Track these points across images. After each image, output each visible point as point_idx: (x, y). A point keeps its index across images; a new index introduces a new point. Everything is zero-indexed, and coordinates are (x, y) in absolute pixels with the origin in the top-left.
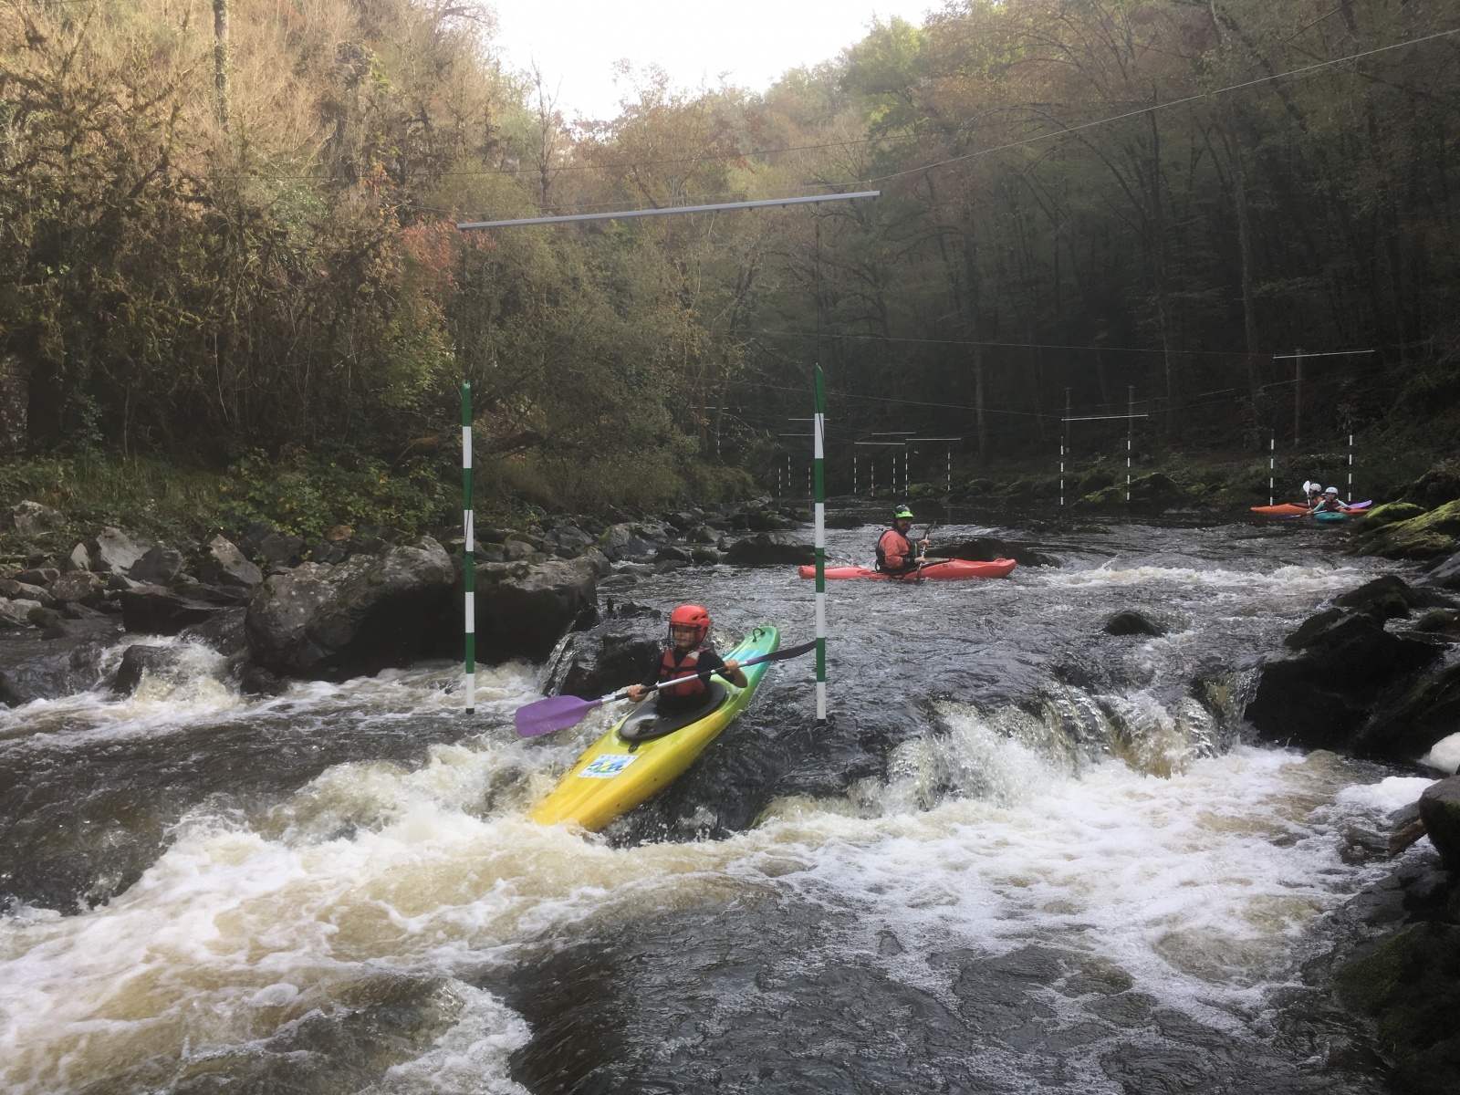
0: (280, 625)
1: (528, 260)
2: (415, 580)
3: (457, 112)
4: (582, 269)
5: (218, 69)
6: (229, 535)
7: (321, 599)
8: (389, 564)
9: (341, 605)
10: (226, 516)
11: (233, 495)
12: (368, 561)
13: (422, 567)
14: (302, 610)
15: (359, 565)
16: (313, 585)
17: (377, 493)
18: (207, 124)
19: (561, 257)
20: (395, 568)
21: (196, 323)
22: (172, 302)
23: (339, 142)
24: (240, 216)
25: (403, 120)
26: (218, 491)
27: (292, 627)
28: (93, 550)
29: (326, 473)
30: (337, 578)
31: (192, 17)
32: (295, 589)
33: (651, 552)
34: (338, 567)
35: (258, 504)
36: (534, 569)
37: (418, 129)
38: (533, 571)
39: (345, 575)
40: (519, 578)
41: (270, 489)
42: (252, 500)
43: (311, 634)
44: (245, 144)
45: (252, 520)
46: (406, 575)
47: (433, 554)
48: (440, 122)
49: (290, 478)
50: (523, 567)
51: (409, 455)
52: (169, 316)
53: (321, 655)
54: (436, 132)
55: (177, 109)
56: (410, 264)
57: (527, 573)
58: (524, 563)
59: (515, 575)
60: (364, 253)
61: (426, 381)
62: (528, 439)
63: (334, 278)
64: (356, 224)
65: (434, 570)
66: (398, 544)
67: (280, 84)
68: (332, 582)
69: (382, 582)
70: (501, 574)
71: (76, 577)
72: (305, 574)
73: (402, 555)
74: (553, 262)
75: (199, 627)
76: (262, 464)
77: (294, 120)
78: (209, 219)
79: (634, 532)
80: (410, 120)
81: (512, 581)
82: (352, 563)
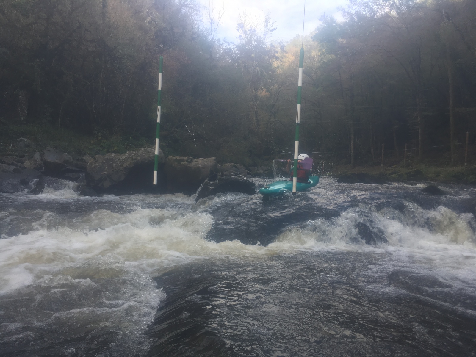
0: (98, 172)
2: (149, 159)
7: (114, 164)
9: (121, 167)
12: (133, 153)
13: (152, 155)
14: (107, 168)
15: (130, 155)
16: (112, 160)
20: (142, 155)
21: (87, 84)
25: (165, 29)
27: (102, 173)
28: (42, 155)
32: (105, 160)
34: (122, 155)
36: (194, 160)
39: (124, 157)
40: (189, 162)
43: (108, 176)
46: (145, 158)
50: (190, 159)
57: (192, 161)
58: (191, 157)
59: (187, 161)
66: (144, 147)
69: (137, 159)
70: (183, 161)
72: (109, 156)
73: (146, 151)
81: (185, 163)
82: (127, 154)
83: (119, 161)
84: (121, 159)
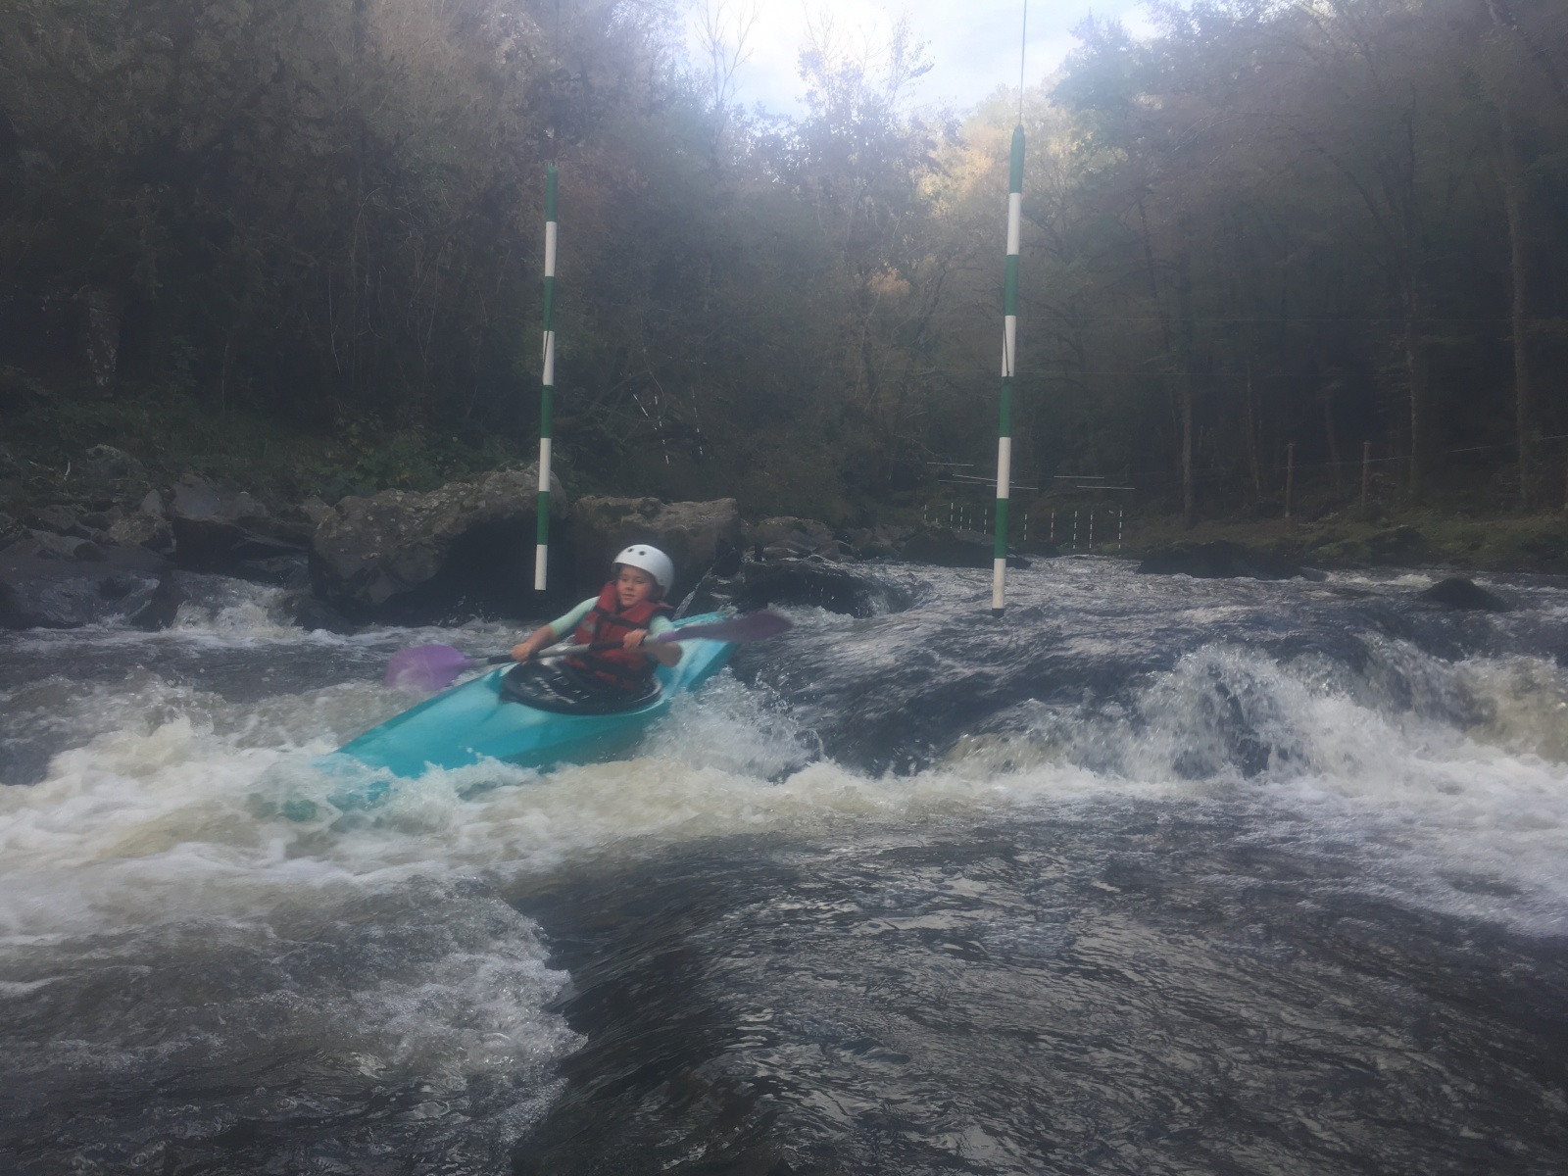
2: (516, 507)
7: (403, 527)
8: (487, 488)
9: (425, 534)
13: (528, 494)
14: (379, 538)
15: (454, 493)
16: (395, 512)
20: (494, 493)
21: (309, 262)
25: (562, 77)
27: (364, 557)
28: (168, 499)
30: (425, 506)
32: (372, 514)
34: (429, 495)
36: (665, 508)
37: (576, 90)
39: (436, 503)
40: (647, 515)
41: (381, 457)
43: (385, 565)
46: (505, 502)
52: (280, 254)
54: (596, 91)
57: (656, 511)
60: (501, 195)
66: (500, 468)
68: (419, 510)
69: (477, 507)
71: (141, 518)
72: (387, 500)
73: (505, 480)
76: (374, 429)
78: (333, 155)
80: (569, 79)
81: (636, 517)
82: (445, 491)
83: (418, 515)
84: (426, 509)
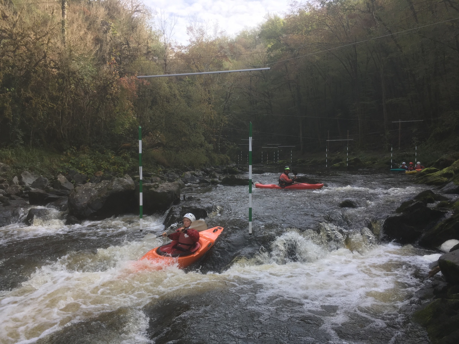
0: (79, 202)
1: (160, 88)
2: (122, 188)
3: (138, 42)
4: (177, 92)
5: (63, 27)
6: (63, 174)
7: (92, 194)
8: (114, 183)
9: (98, 196)
10: (62, 168)
11: (65, 161)
13: (125, 184)
14: (86, 198)
15: (105, 184)
16: (90, 190)
17: (111, 161)
18: (59, 44)
19: (170, 88)
20: (116, 185)
21: (54, 107)
22: (47, 100)
23: (101, 51)
24: (69, 73)
25: (121, 44)
26: (60, 160)
27: (83, 203)
28: (20, 178)
29: (95, 154)
30: (97, 187)
31: (55, 11)
32: (84, 191)
33: (198, 181)
34: (98, 184)
35: (73, 164)
36: (160, 185)
37: (126, 47)
38: (160, 186)
39: (100, 187)
40: (156, 188)
41: (77, 159)
42: (71, 163)
43: (89, 205)
44: (71, 51)
45: (71, 169)
46: (120, 187)
47: (128, 180)
48: (133, 45)
49: (83, 156)
50: (157, 185)
51: (121, 149)
52: (46, 105)
53: (92, 212)
54: (132, 48)
55: (49, 39)
56: (122, 89)
57: (158, 187)
58: (157, 183)
59: (154, 187)
60: (108, 85)
61: (127, 126)
62: (159, 145)
63: (98, 93)
64: (105, 77)
65: (128, 185)
66: (117, 177)
67: (82, 33)
68: (96, 189)
69: (112, 189)
70: (150, 187)
71: (14, 186)
72: (87, 186)
73: (118, 180)
74: (168, 89)
75: (53, 203)
76: (74, 151)
77: (87, 44)
78: (59, 74)
79: (192, 174)
80: (123, 44)
81: (153, 189)
82: (102, 183)
83: (96, 190)
